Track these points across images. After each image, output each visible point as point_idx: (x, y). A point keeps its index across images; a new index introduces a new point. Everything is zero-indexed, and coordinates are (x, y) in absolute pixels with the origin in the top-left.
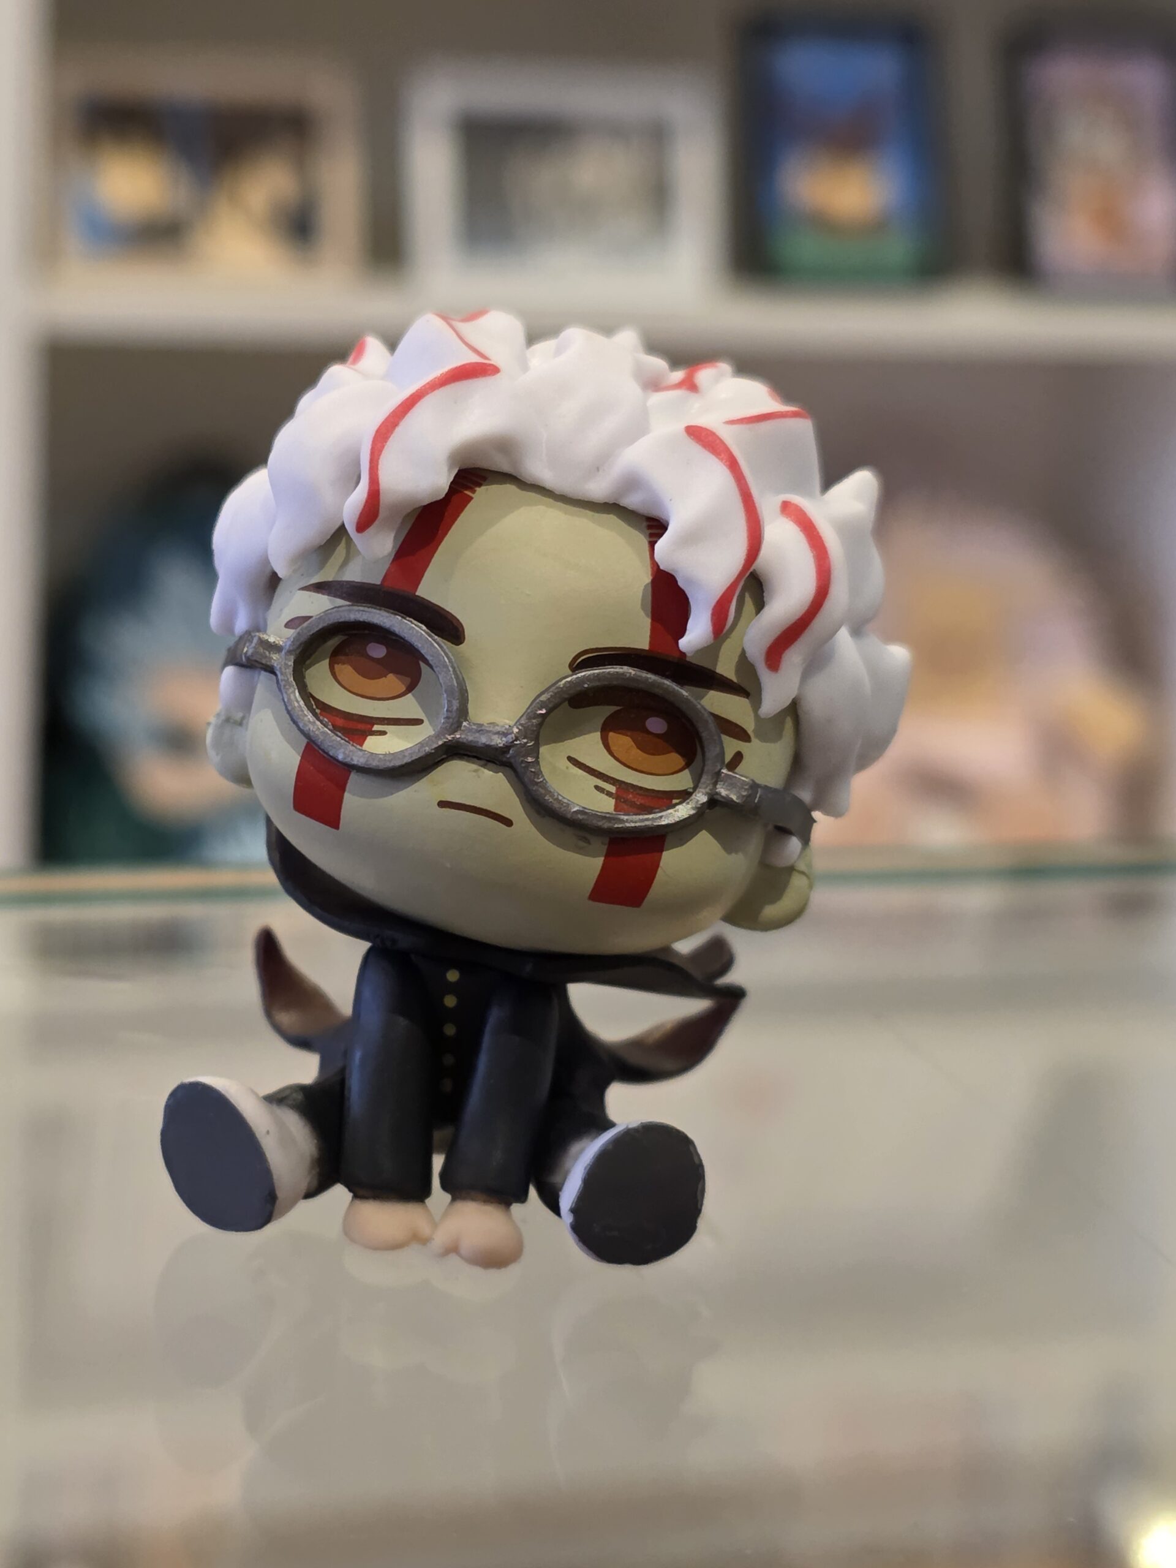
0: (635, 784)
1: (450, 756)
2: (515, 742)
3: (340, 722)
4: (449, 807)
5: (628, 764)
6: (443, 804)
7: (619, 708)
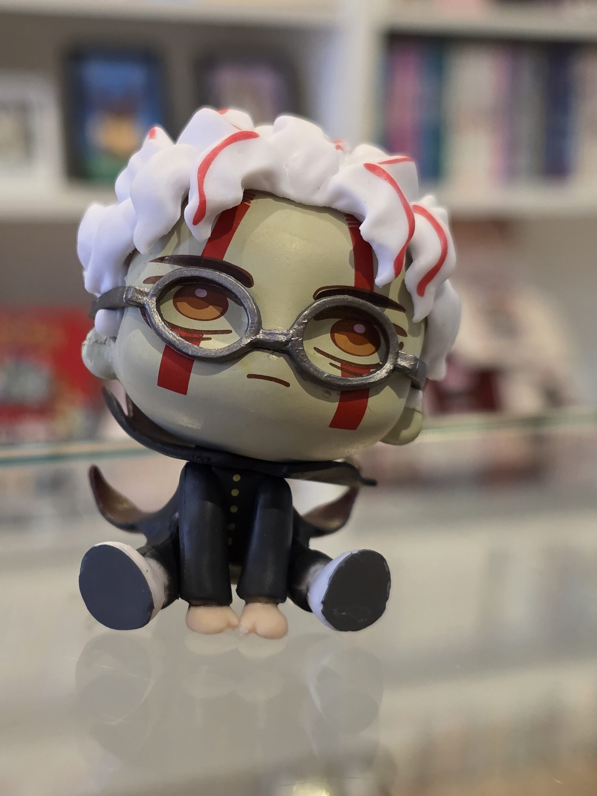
0: (350, 361)
1: (253, 349)
2: (292, 339)
3: (184, 334)
4: (254, 378)
5: (347, 351)
6: (250, 376)
7: (339, 320)
